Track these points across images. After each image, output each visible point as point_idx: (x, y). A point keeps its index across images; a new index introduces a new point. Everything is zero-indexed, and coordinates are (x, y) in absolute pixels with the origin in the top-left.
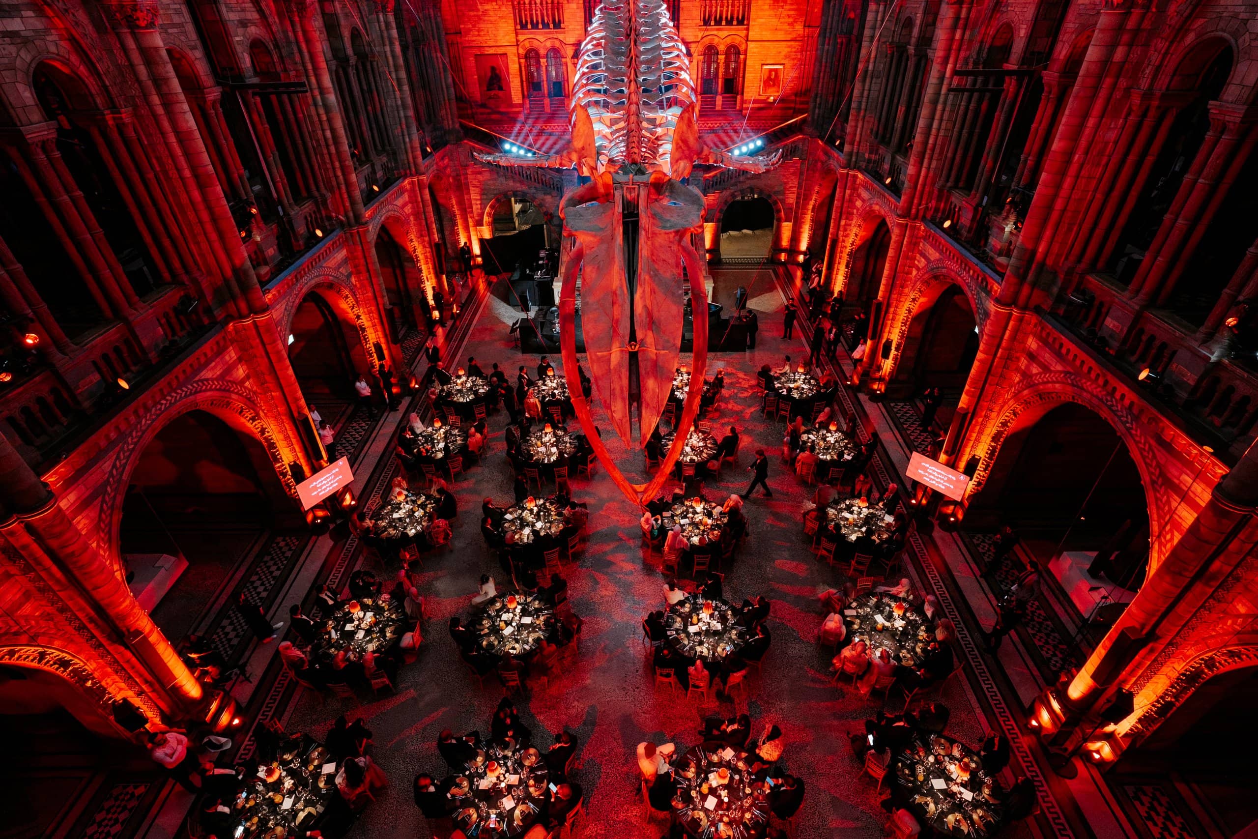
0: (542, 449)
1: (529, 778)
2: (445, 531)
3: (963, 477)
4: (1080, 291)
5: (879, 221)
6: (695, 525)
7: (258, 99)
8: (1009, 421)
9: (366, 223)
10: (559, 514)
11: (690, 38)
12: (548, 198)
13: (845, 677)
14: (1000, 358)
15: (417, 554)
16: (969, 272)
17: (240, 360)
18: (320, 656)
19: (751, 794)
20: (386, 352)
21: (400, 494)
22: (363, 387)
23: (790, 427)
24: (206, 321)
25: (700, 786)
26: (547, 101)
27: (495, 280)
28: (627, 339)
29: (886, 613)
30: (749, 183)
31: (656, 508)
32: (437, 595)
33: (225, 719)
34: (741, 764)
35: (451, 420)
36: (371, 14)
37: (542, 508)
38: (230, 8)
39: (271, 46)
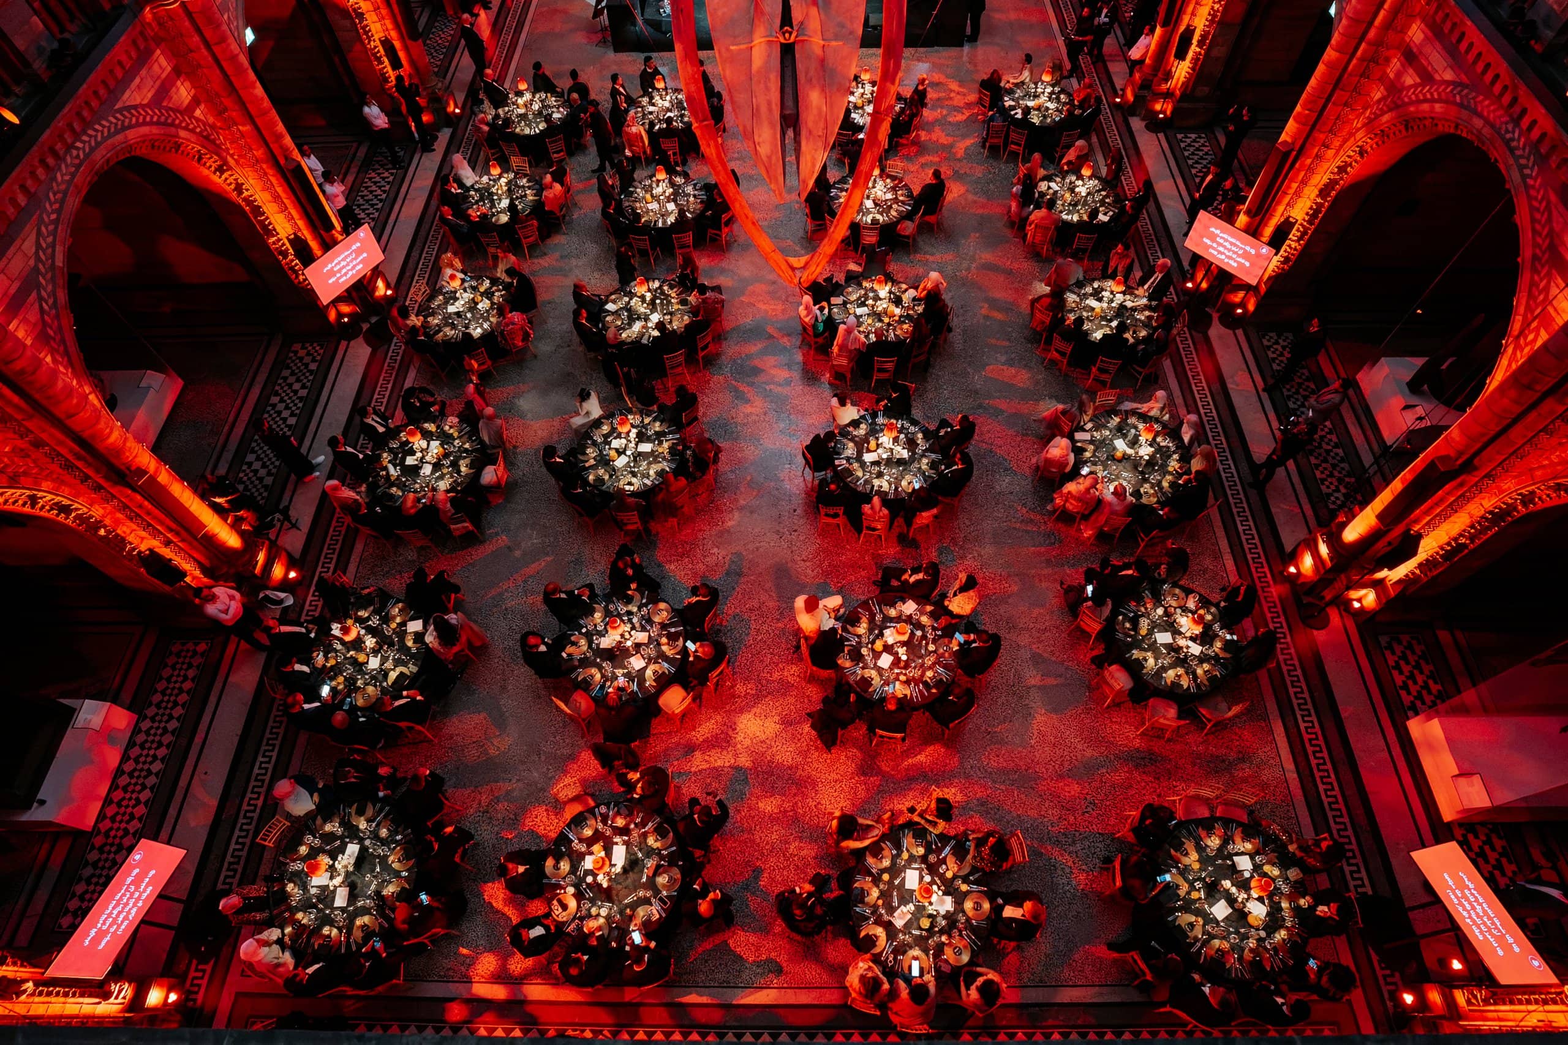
0: (654, 206)
1: (660, 635)
2: (522, 328)
3: (1264, 251)
6: (878, 316)
8: (1350, 165)
10: (683, 302)
13: (1065, 517)
14: (1361, 58)
15: (489, 361)
18: (379, 495)
19: (935, 652)
20: (402, 55)
21: (453, 277)
22: (375, 114)
23: (1023, 169)
25: (873, 643)
28: (778, 21)
29: (1130, 437)
31: (821, 291)
32: (522, 416)
33: (278, 571)
34: (924, 619)
35: (515, 161)
37: (658, 294)
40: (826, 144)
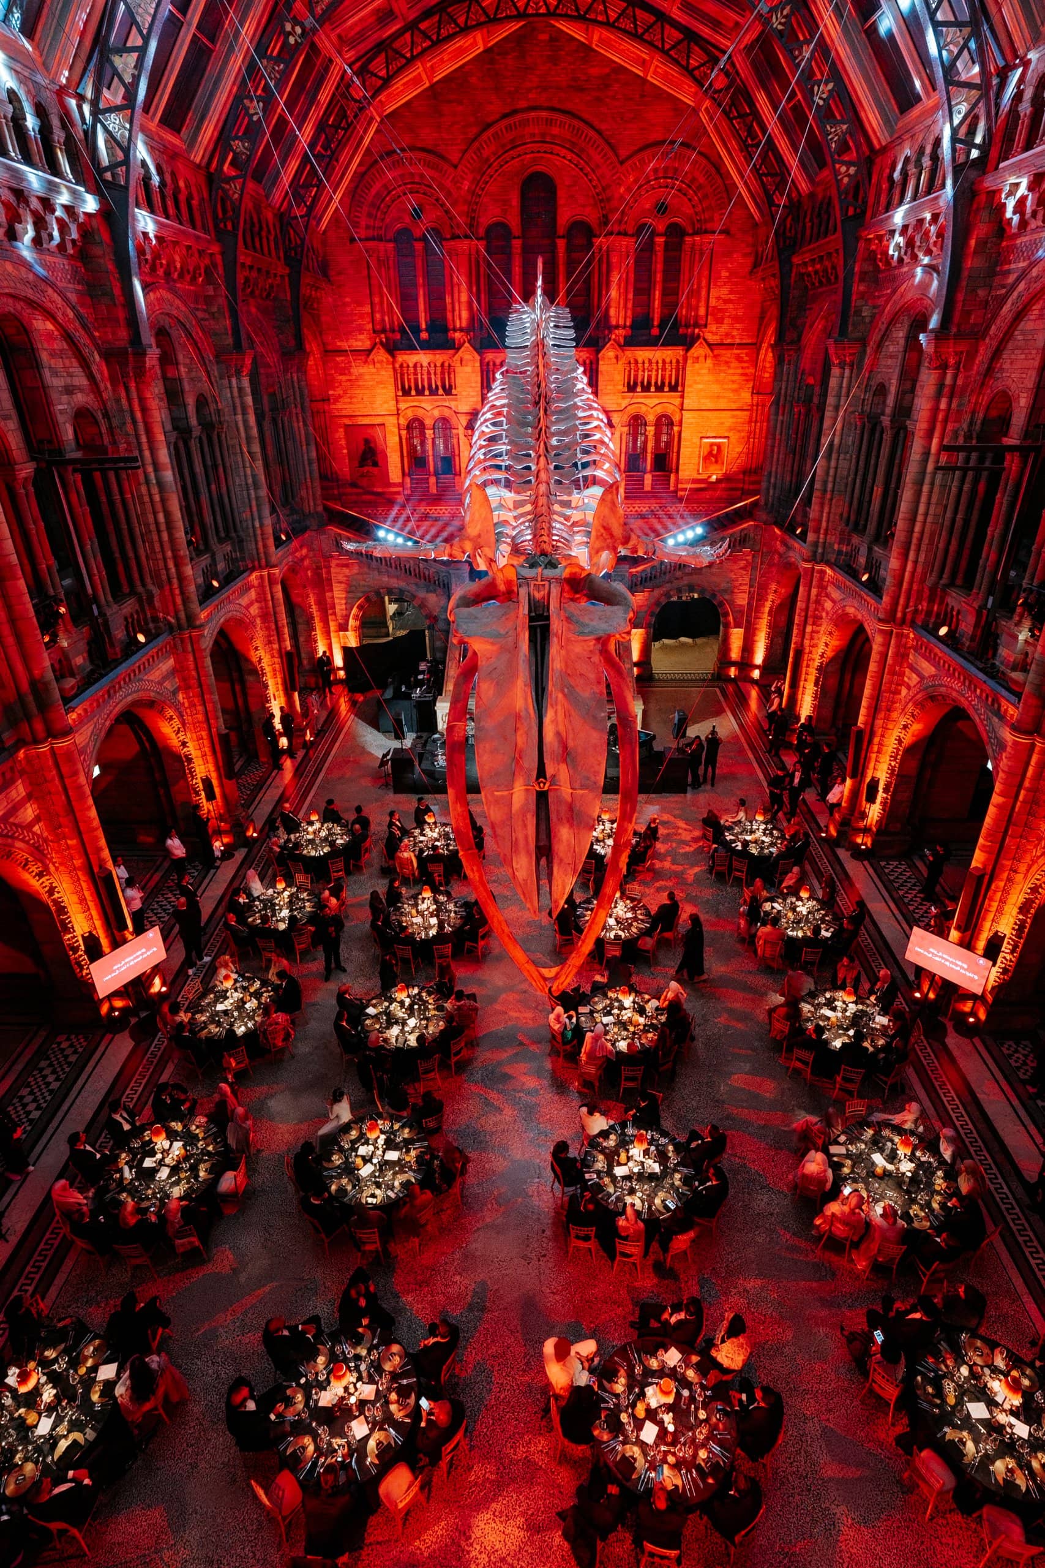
0: (418, 920)
1: (389, 1390)
2: (285, 1028)
3: (982, 961)
5: (855, 626)
6: (623, 1025)
7: (79, 477)
8: (1040, 886)
9: (201, 627)
10: (439, 1008)
11: (612, 406)
12: (432, 599)
13: (834, 1245)
14: (1023, 802)
15: (247, 1061)
16: (975, 691)
17: (29, 797)
18: (107, 1205)
19: (706, 1421)
20: (217, 790)
21: (227, 977)
22: (176, 845)
23: (747, 893)
25: (633, 1406)
26: (432, 480)
27: (361, 699)
28: (535, 774)
29: (887, 1152)
30: (688, 579)
32: (271, 1118)
34: (691, 1374)
35: (299, 878)
36: (221, 378)
37: (416, 999)
38: (55, 373)
39: (99, 416)
40: (575, 870)
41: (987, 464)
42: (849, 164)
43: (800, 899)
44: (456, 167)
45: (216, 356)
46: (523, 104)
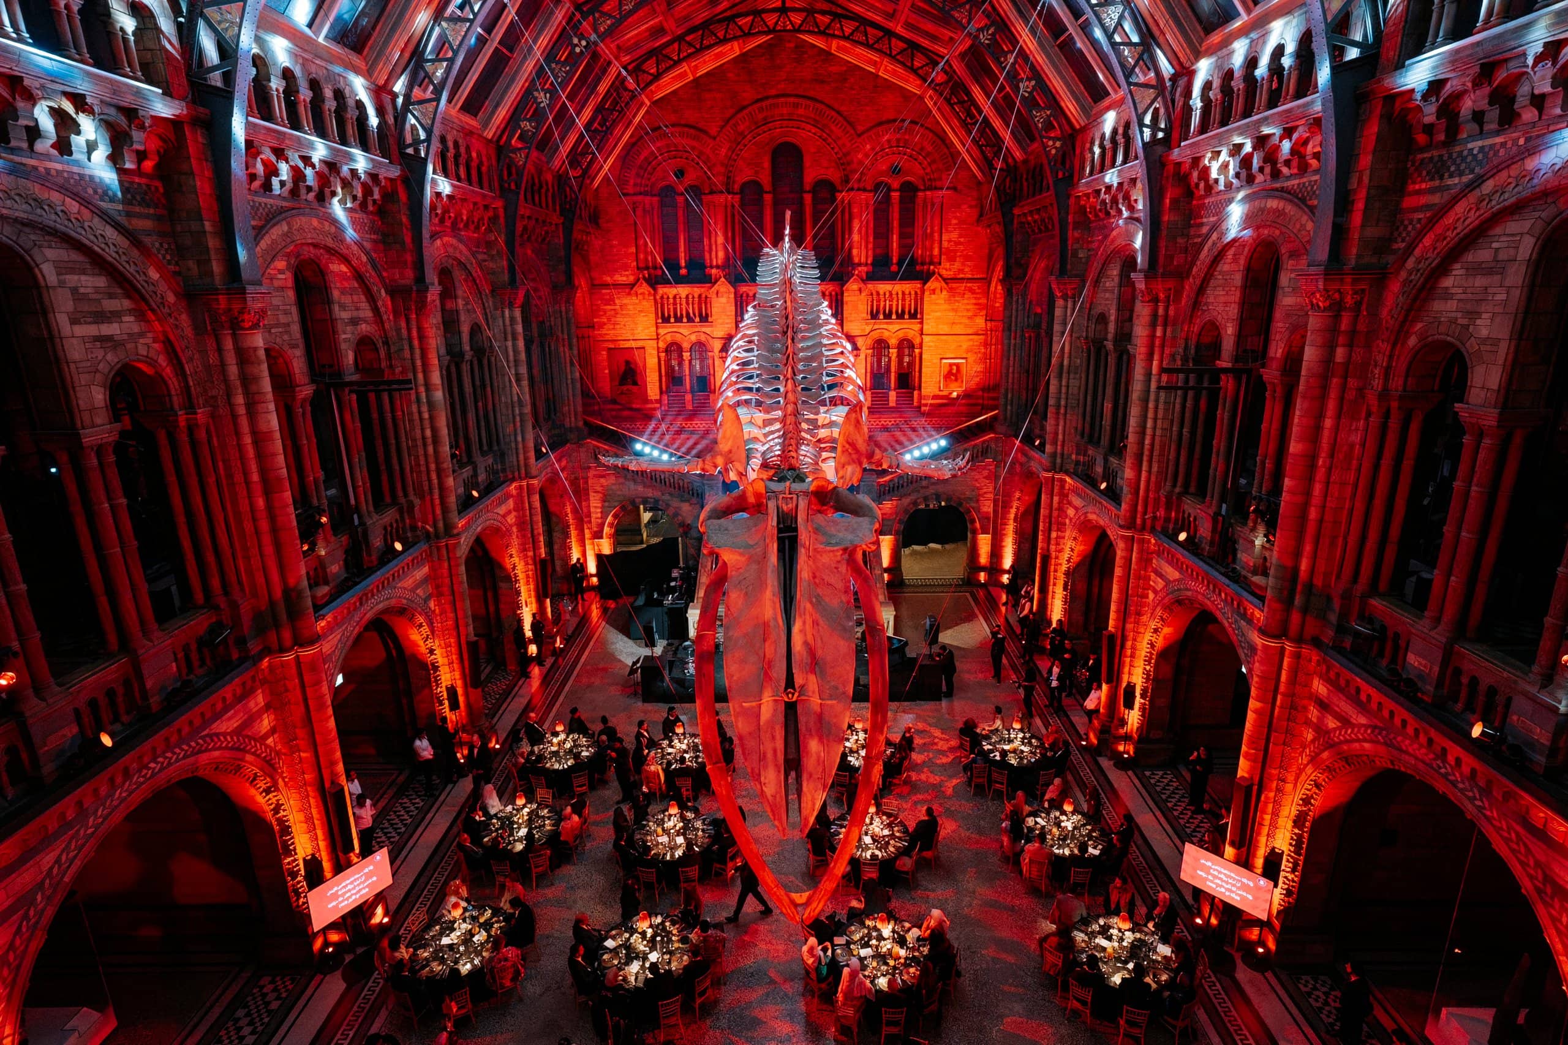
0: (664, 839)
2: (514, 965)
3: (1262, 882)
4: (1366, 618)
5: (1098, 533)
6: (882, 957)
7: (354, 397)
8: (1312, 797)
9: (458, 534)
10: (684, 940)
11: (854, 333)
12: (685, 507)
14: (1281, 707)
15: (470, 1006)
16: (1220, 595)
17: (268, 707)
20: (461, 699)
21: (456, 906)
22: (424, 747)
23: (1009, 807)
24: (235, 656)
26: (688, 397)
27: (613, 606)
28: (783, 684)
30: (932, 490)
31: (824, 929)
35: (541, 793)
36: (496, 309)
37: (659, 929)
38: (343, 307)
39: (380, 344)
40: (825, 787)
41: (1205, 385)
42: (1055, 139)
43: (1064, 813)
44: (714, 138)
45: (492, 291)
46: (773, 92)
